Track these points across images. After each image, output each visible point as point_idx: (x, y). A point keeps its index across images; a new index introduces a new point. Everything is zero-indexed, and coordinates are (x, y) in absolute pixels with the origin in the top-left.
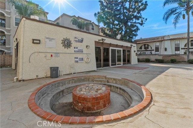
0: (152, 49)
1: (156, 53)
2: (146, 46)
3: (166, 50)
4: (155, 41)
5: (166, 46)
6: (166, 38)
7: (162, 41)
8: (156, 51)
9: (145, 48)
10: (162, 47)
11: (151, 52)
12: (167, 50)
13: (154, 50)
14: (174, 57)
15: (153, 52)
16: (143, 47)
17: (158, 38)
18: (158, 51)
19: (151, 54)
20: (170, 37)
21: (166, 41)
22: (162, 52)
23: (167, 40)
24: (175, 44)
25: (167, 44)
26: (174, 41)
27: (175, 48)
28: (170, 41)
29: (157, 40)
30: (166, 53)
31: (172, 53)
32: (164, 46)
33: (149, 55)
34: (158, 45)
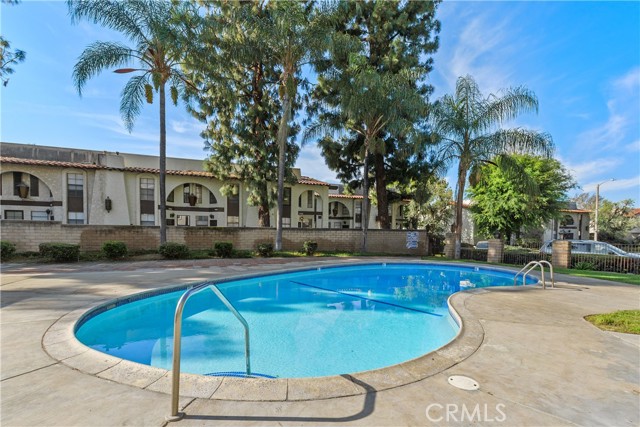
0: (55, 199)
1: (73, 216)
2: (27, 181)
3: (108, 205)
4: (66, 167)
5: (109, 193)
6: (108, 163)
7: (95, 169)
9: (17, 191)
10: (96, 195)
11: (48, 212)
12: (114, 206)
13: (60, 204)
15: (60, 214)
16: (8, 185)
17: (80, 155)
18: (80, 209)
19: (52, 222)
20: (123, 162)
21: (109, 174)
22: (96, 216)
23: (114, 169)
24: (141, 189)
25: (113, 185)
26: (139, 177)
27: (142, 202)
28: (122, 174)
29: (75, 164)
30: (109, 220)
31: (131, 220)
32: (101, 189)
33: (40, 223)
34: (79, 183)
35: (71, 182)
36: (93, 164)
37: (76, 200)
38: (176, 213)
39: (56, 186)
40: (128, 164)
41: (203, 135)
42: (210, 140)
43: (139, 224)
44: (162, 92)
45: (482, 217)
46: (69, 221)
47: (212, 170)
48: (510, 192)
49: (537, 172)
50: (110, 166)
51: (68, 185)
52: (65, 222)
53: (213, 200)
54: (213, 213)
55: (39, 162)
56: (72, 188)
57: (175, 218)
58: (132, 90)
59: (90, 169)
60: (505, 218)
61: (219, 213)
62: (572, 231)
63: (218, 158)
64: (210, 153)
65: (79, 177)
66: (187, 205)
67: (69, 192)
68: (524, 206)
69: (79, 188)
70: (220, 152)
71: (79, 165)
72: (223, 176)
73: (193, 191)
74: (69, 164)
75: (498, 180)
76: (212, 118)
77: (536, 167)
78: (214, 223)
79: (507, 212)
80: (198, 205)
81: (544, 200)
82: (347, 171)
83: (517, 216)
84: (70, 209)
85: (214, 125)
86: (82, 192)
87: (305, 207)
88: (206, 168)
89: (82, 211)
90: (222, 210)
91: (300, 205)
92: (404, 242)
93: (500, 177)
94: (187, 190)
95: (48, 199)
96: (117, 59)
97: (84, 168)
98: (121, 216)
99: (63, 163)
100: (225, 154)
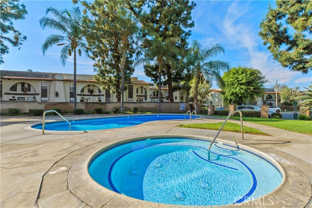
0: (37, 92)
1: (43, 99)
2: (26, 86)
3: (57, 94)
4: (41, 80)
5: (57, 90)
6: (57, 78)
7: (52, 80)
8: (42, 96)
9: (23, 90)
10: (52, 90)
11: (34, 98)
12: (59, 95)
13: (38, 94)
14: (62, 105)
15: (38, 98)
16: (19, 87)
17: (46, 75)
18: (46, 96)
19: (35, 101)
20: (63, 77)
21: (57, 82)
22: (52, 99)
23: (59, 80)
24: (70, 88)
25: (59, 87)
26: (69, 83)
27: (70, 93)
28: (62, 82)
29: (44, 79)
30: (57, 100)
31: (66, 100)
32: (54, 88)
33: (30, 102)
34: (46, 86)
35: (43, 86)
36: (51, 78)
37: (44, 93)
38: (85, 97)
39: (37, 87)
40: (65, 78)
41: (94, 66)
42: (96, 68)
43: (69, 101)
44: (75, 51)
45: (225, 96)
46: (42, 101)
47: (97, 80)
48: (236, 85)
49: (248, 76)
50: (58, 79)
51: (42, 87)
52: (40, 101)
53: (100, 91)
54: (100, 97)
55: (31, 78)
56: (43, 88)
57: (84, 99)
58: (64, 51)
59: (50, 80)
60: (235, 97)
61: (102, 97)
62: (272, 102)
63: (99, 75)
64: (96, 73)
65: (46, 83)
66: (89, 94)
67: (42, 89)
68: (242, 91)
69: (46, 88)
70: (100, 72)
71: (46, 79)
72: (102, 82)
73: (91, 88)
74: (42, 79)
75: (231, 79)
76: (98, 59)
77: (248, 73)
78: (100, 101)
79: (236, 93)
80: (93, 94)
81: (252, 88)
82: (156, 78)
83: (240, 95)
84: (42, 97)
85: (99, 61)
86: (47, 89)
87: (139, 93)
88: (94, 78)
89: (47, 97)
90: (103, 95)
91: (137, 93)
92: (179, 107)
93: (232, 78)
94: (89, 88)
95: (34, 93)
96: (58, 41)
97: (48, 80)
98: (62, 99)
99: (40, 78)
100: (102, 73)
